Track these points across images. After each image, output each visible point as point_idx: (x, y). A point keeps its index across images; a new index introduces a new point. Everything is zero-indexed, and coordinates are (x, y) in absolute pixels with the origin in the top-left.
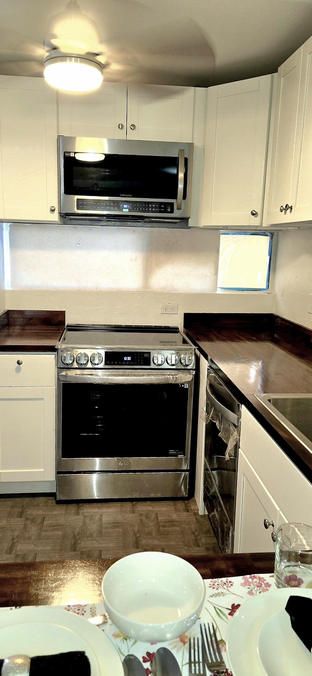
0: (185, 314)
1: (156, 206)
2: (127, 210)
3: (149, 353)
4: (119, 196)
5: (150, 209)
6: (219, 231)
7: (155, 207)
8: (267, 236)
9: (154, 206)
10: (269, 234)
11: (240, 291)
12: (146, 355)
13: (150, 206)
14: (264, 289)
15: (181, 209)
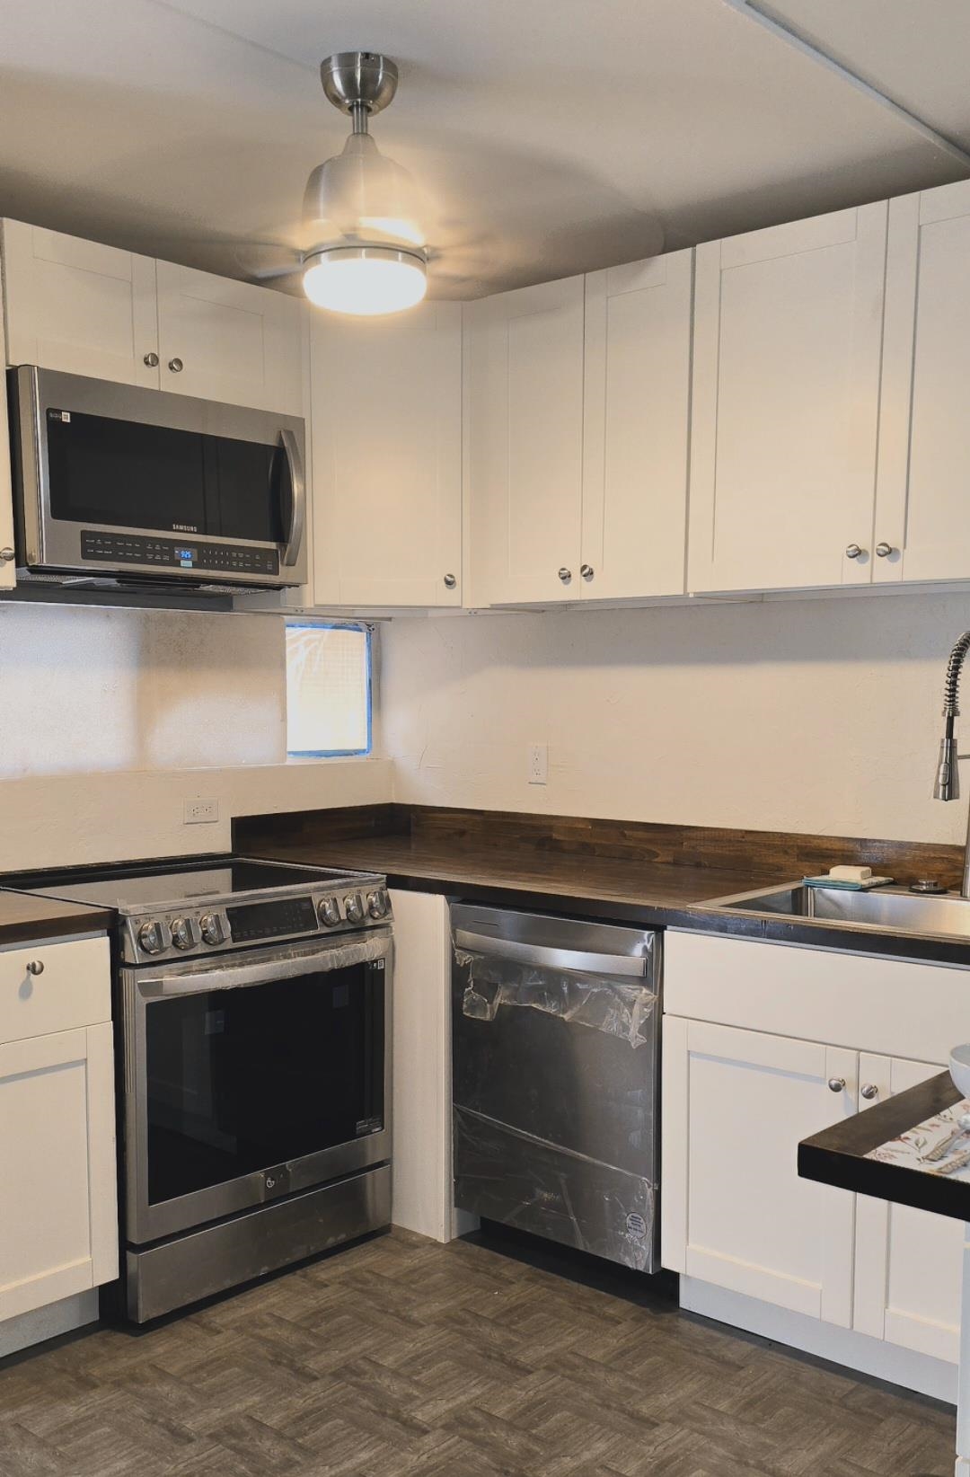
0: (232, 818)
1: (244, 556)
2: (190, 564)
3: (309, 899)
4: (171, 529)
5: (235, 564)
6: (283, 619)
7: (245, 560)
8: (360, 630)
9: (241, 555)
10: (363, 626)
11: (323, 758)
12: (305, 906)
13: (234, 554)
14: (364, 751)
15: (294, 565)
